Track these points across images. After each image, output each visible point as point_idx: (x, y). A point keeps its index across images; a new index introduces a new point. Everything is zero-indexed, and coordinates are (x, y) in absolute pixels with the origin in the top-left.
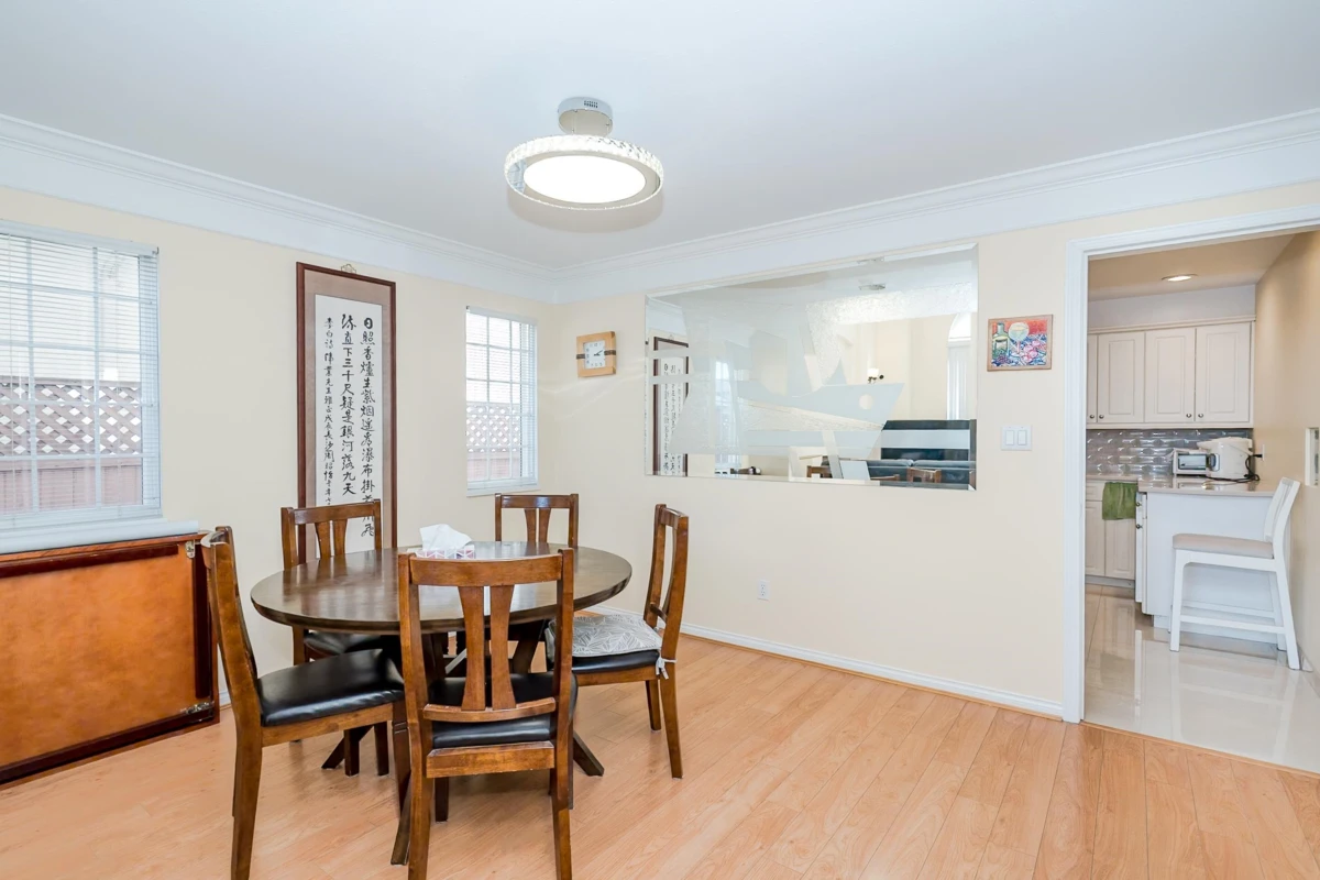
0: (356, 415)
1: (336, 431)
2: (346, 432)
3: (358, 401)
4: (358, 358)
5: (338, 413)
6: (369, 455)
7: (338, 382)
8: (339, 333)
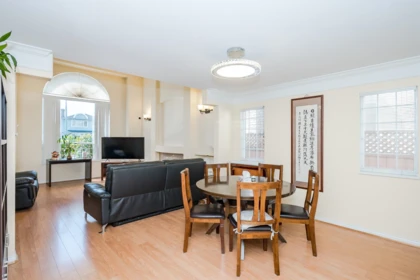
0: (308, 140)
1: (302, 145)
2: (305, 145)
3: (309, 136)
4: (309, 122)
5: (302, 140)
6: (312, 153)
7: (302, 131)
8: (303, 116)
